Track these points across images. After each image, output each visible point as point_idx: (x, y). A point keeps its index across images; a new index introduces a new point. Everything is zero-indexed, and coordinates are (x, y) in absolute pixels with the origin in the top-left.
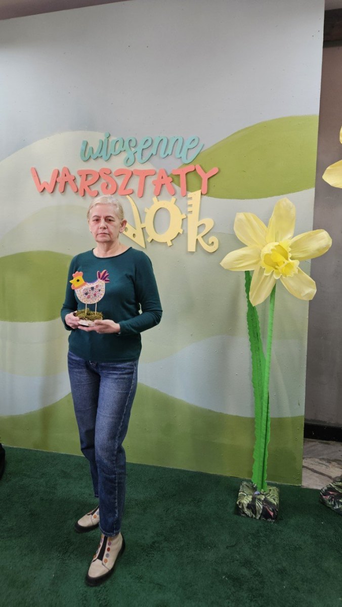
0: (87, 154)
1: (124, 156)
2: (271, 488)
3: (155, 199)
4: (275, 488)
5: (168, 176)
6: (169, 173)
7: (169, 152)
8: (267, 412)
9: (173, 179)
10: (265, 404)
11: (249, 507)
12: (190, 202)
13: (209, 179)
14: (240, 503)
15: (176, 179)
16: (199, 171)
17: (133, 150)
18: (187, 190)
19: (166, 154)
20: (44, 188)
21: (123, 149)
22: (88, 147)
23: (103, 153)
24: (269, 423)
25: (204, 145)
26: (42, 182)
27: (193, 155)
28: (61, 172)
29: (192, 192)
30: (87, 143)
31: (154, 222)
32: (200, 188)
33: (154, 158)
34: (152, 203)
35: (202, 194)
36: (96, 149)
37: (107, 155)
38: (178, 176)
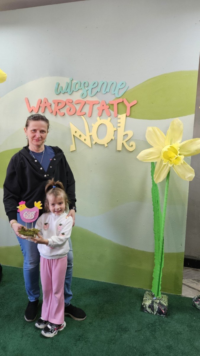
0: (58, 90)
1: (80, 92)
2: (163, 296)
3: (98, 118)
4: (165, 296)
5: (107, 105)
6: (107, 103)
7: (108, 91)
8: (163, 249)
9: (109, 106)
10: (161, 244)
11: (149, 307)
12: (119, 121)
13: (131, 107)
14: (144, 304)
15: (111, 107)
16: (125, 102)
17: (86, 88)
18: (118, 113)
19: (106, 92)
20: (32, 110)
21: (80, 88)
22: (60, 86)
23: (68, 90)
24: (163, 255)
25: (129, 87)
26: (31, 106)
27: (122, 92)
28: (43, 101)
29: (121, 114)
30: (59, 84)
31: (97, 132)
32: (126, 113)
33: (99, 94)
34: (97, 120)
35: (126, 116)
36: (64, 88)
37: (70, 91)
38: (113, 105)
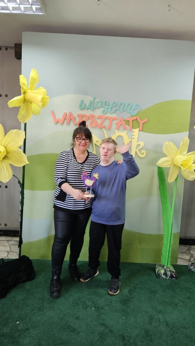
0: (82, 106)
1: (102, 109)
3: (116, 131)
5: (124, 121)
6: (124, 120)
7: (125, 109)
8: (171, 231)
9: (126, 122)
11: (164, 274)
12: (133, 134)
13: (143, 124)
15: (127, 122)
16: (139, 120)
17: (107, 107)
18: (133, 128)
19: (123, 111)
20: (58, 121)
21: (102, 106)
22: (84, 103)
23: (91, 107)
24: (172, 236)
25: (141, 108)
26: (57, 118)
27: (136, 112)
28: (68, 114)
29: (134, 129)
30: (83, 101)
32: (139, 128)
33: (117, 111)
34: (115, 133)
35: (139, 130)
36: (88, 105)
37: (93, 108)
38: (129, 121)
